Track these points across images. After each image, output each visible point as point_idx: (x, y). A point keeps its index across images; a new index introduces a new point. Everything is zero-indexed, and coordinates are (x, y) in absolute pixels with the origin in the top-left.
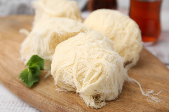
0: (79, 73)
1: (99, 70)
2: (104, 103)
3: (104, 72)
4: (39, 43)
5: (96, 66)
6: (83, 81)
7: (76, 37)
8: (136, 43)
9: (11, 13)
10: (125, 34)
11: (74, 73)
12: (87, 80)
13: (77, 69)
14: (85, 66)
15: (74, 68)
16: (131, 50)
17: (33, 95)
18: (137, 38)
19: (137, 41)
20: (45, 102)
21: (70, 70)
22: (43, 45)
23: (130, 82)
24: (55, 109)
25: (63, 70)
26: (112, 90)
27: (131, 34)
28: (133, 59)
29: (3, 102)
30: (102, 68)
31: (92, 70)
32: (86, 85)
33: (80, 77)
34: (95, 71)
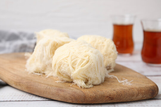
0: (73, 61)
1: (86, 59)
2: (91, 85)
3: (90, 60)
4: (43, 50)
5: (85, 57)
6: (76, 67)
7: (69, 43)
8: (112, 52)
9: (15, 51)
10: (104, 46)
11: (69, 62)
12: (78, 66)
13: (71, 59)
14: (77, 57)
15: (69, 59)
16: (109, 57)
17: (39, 85)
18: (113, 48)
19: (113, 50)
20: (48, 88)
21: (66, 60)
22: (46, 51)
23: (110, 78)
24: (56, 91)
25: (61, 61)
26: (96, 75)
27: (108, 46)
28: (111, 64)
29: (15, 96)
30: (89, 58)
31: (82, 59)
32: (78, 68)
33: (74, 64)
34: (84, 60)
